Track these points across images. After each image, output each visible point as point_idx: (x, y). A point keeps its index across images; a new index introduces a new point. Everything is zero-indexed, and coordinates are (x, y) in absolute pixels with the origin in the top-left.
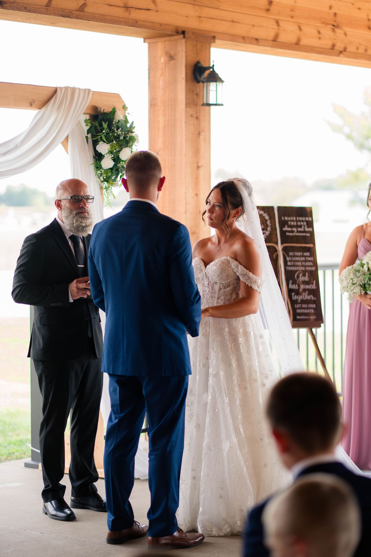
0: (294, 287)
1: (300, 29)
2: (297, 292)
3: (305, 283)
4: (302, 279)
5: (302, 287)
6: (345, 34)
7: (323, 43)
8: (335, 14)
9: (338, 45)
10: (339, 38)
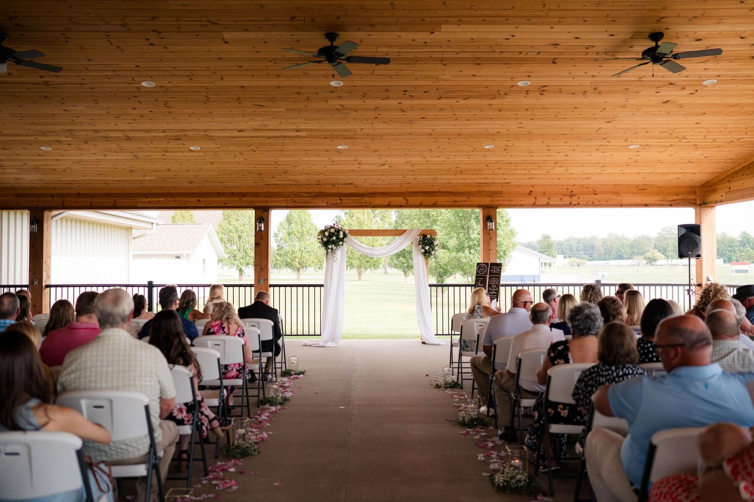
0: (491, 289)
1: (549, 199)
2: (491, 291)
3: (494, 288)
4: (494, 287)
6: (579, 198)
7: (563, 203)
8: (572, 191)
9: (574, 203)
10: (575, 200)
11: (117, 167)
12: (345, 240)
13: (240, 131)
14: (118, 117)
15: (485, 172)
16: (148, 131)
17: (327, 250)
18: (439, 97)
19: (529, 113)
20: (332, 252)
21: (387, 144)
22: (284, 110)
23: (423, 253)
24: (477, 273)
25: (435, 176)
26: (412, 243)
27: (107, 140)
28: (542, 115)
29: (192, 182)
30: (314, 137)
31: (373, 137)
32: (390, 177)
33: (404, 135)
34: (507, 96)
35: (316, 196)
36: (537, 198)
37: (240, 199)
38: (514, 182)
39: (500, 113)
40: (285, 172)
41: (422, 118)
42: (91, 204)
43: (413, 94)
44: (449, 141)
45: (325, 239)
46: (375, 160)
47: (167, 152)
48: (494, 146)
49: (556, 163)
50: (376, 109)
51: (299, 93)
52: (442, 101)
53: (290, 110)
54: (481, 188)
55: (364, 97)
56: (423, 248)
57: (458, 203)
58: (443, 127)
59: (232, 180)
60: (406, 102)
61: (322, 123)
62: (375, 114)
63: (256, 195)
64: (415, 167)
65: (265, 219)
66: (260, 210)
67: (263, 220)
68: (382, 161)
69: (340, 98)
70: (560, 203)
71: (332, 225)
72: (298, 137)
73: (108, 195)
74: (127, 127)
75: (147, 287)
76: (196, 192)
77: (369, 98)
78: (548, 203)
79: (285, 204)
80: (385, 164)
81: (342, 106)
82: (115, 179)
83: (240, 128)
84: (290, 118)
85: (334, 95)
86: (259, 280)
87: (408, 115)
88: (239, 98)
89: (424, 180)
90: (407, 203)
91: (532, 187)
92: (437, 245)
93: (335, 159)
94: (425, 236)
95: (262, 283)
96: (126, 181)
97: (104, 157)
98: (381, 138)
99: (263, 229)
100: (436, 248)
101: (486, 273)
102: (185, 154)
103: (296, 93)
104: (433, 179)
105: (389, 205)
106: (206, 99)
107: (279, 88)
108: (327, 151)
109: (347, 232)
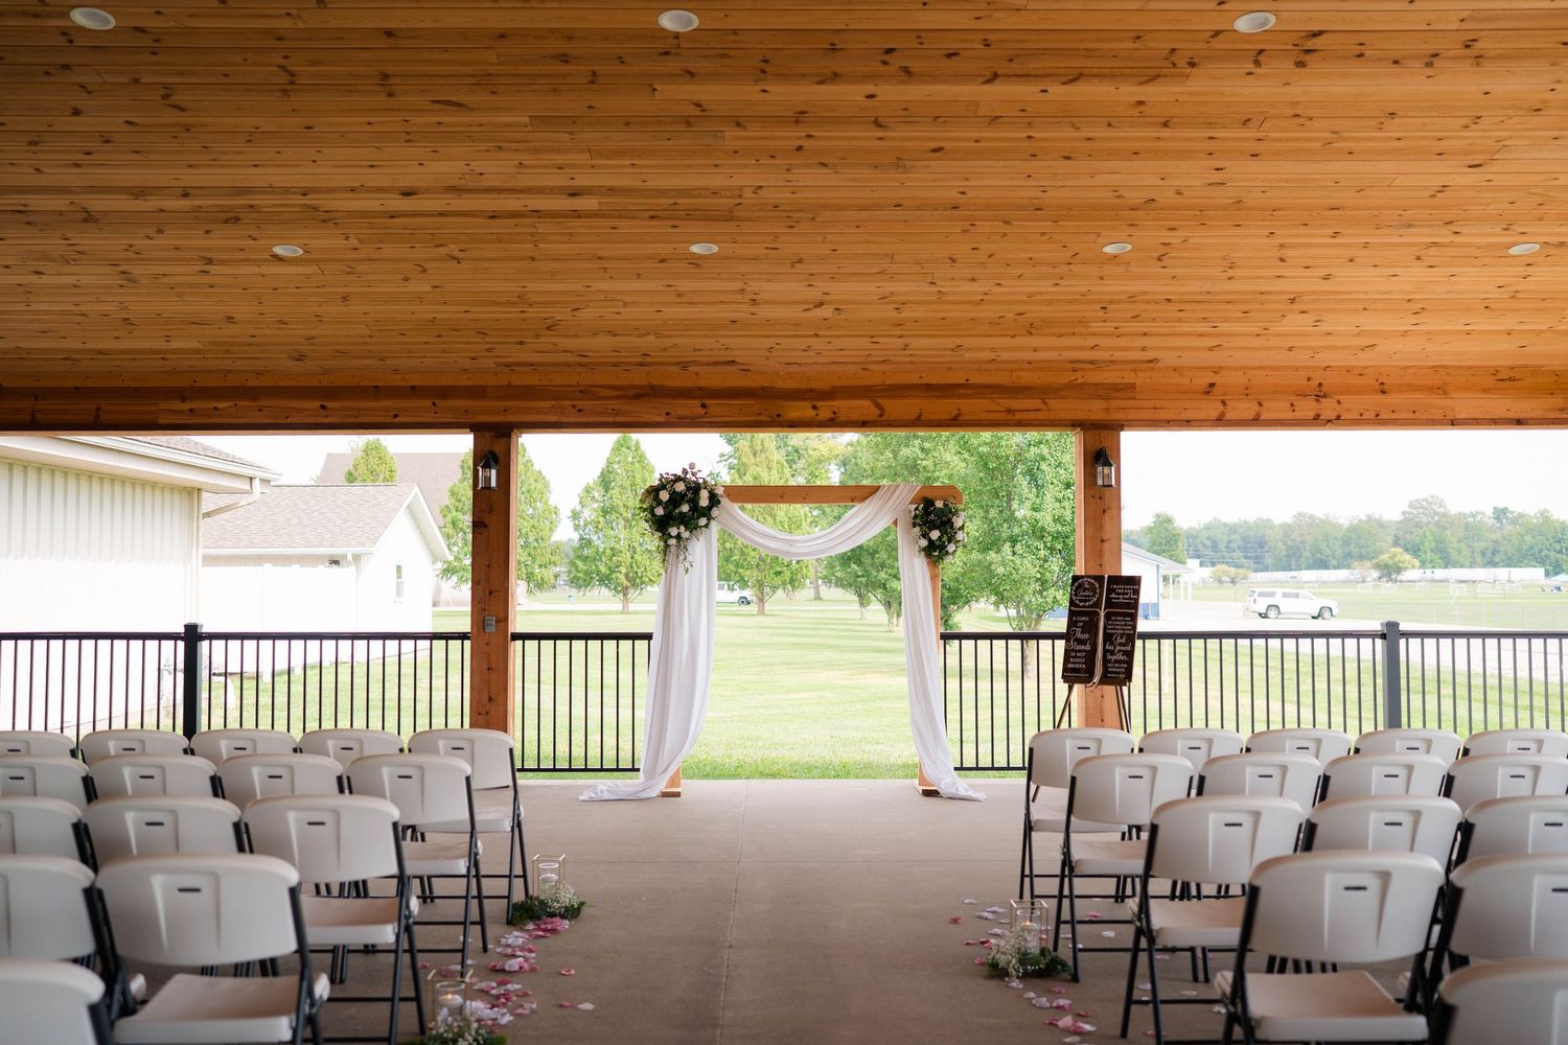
0: (1111, 648)
1: (1260, 404)
2: (1112, 653)
3: (1121, 645)
4: (1119, 641)
5: (1118, 648)
6: (1339, 402)
7: (1298, 415)
8: (1320, 385)
9: (1325, 415)
10: (1328, 408)
11: (83, 308)
12: (715, 512)
13: (408, 193)
14: (36, 143)
15: (1095, 327)
16: (139, 193)
17: (666, 542)
18: (989, 73)
19: (1251, 133)
20: (678, 546)
21: (829, 237)
22: (527, 119)
23: (924, 549)
24: (1072, 603)
25: (958, 341)
26: (895, 523)
27: (28, 223)
28: (1288, 140)
29: (301, 358)
30: (620, 214)
31: (791, 216)
32: (838, 343)
33: (879, 207)
34: (1195, 71)
35: (638, 397)
36: (1229, 403)
37: (434, 404)
38: (1169, 359)
39: (1166, 133)
40: (548, 328)
41: (934, 151)
42: (33, 416)
43: (914, 66)
44: (1007, 229)
45: (660, 511)
46: (794, 288)
47: (210, 261)
48: (1129, 247)
49: (1293, 301)
50: (799, 118)
51: (565, 59)
52: (1000, 89)
53: (544, 120)
54: (1079, 374)
55: (763, 71)
56: (925, 535)
57: (1018, 416)
58: (995, 180)
59: (410, 352)
60: (892, 93)
61: (641, 167)
62: (793, 135)
63: (478, 392)
64: (907, 313)
65: (501, 457)
66: (488, 435)
67: (496, 459)
68: (815, 294)
69: (692, 74)
70: (1289, 415)
71: (680, 473)
72: (577, 214)
73: (78, 393)
74: (72, 178)
75: (182, 639)
76: (318, 384)
77: (783, 77)
78: (1258, 415)
79: (553, 418)
80: (822, 304)
81: (698, 105)
82: (90, 345)
83: (407, 182)
84: (548, 150)
85: (673, 65)
86: (484, 621)
87: (893, 139)
88: (386, 76)
89: (928, 351)
90: (881, 415)
91: (1215, 372)
92: (962, 528)
93: (685, 285)
94: (928, 503)
95: (491, 629)
96: (122, 352)
97: (35, 279)
98: (813, 219)
99: (493, 484)
100: (960, 536)
101: (1097, 604)
102: (265, 269)
103: (555, 57)
104: (952, 350)
105: (833, 420)
106: (284, 78)
107: (502, 36)
108: (663, 261)
109: (720, 491)
